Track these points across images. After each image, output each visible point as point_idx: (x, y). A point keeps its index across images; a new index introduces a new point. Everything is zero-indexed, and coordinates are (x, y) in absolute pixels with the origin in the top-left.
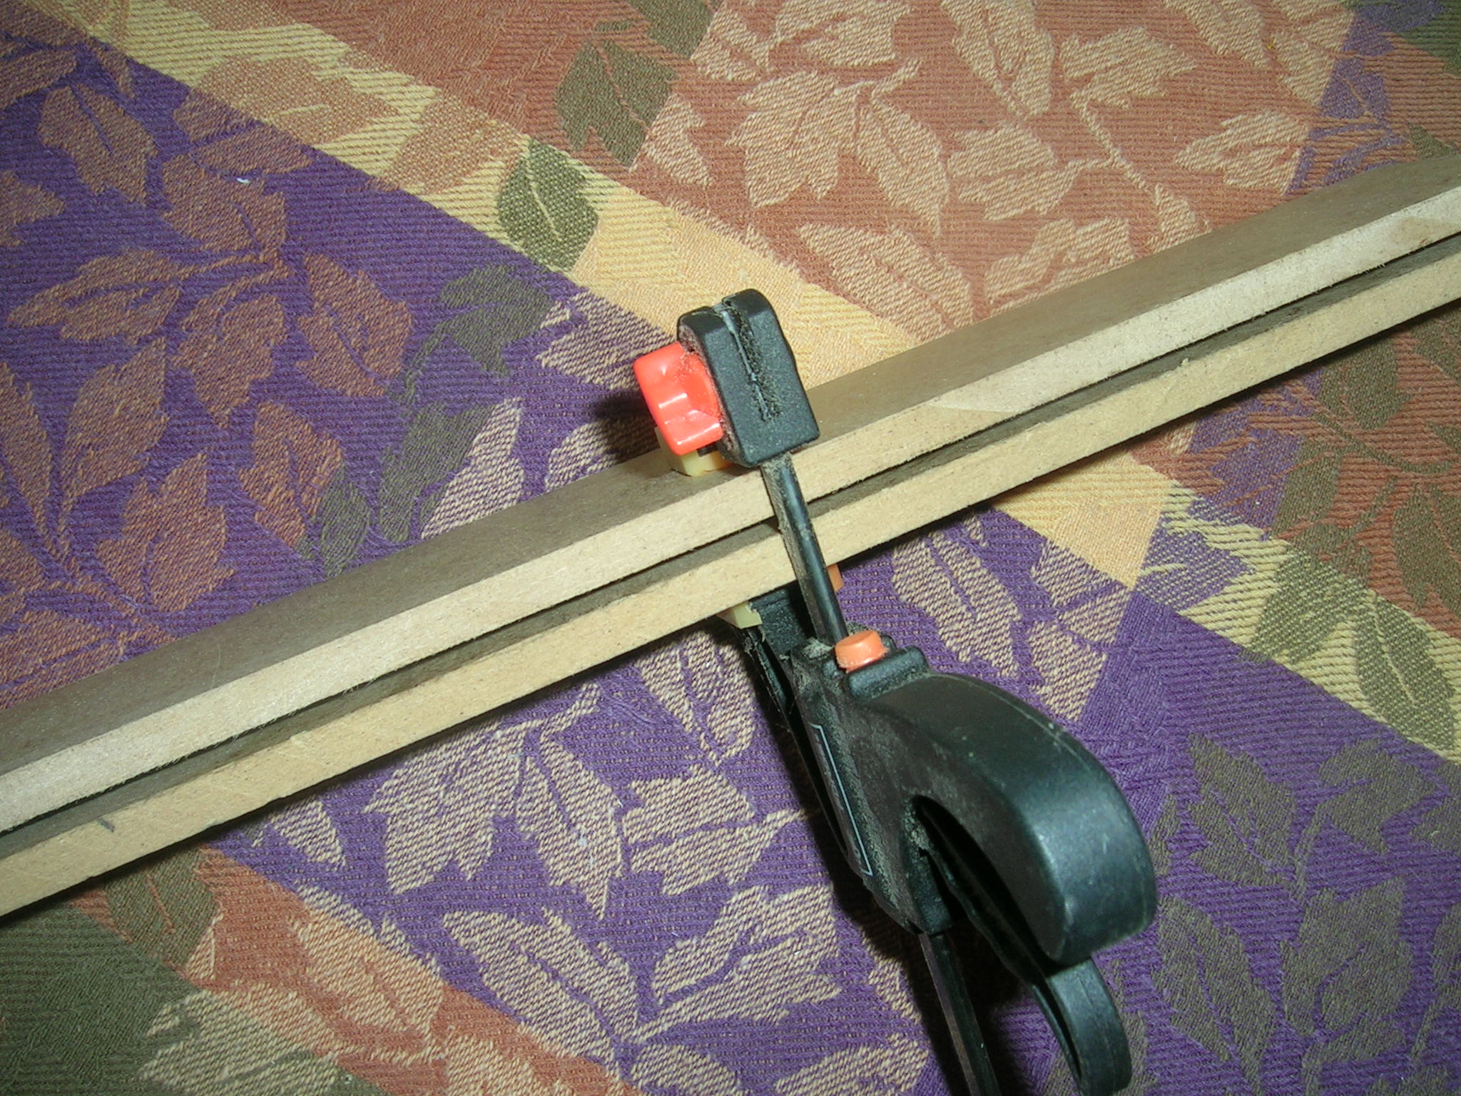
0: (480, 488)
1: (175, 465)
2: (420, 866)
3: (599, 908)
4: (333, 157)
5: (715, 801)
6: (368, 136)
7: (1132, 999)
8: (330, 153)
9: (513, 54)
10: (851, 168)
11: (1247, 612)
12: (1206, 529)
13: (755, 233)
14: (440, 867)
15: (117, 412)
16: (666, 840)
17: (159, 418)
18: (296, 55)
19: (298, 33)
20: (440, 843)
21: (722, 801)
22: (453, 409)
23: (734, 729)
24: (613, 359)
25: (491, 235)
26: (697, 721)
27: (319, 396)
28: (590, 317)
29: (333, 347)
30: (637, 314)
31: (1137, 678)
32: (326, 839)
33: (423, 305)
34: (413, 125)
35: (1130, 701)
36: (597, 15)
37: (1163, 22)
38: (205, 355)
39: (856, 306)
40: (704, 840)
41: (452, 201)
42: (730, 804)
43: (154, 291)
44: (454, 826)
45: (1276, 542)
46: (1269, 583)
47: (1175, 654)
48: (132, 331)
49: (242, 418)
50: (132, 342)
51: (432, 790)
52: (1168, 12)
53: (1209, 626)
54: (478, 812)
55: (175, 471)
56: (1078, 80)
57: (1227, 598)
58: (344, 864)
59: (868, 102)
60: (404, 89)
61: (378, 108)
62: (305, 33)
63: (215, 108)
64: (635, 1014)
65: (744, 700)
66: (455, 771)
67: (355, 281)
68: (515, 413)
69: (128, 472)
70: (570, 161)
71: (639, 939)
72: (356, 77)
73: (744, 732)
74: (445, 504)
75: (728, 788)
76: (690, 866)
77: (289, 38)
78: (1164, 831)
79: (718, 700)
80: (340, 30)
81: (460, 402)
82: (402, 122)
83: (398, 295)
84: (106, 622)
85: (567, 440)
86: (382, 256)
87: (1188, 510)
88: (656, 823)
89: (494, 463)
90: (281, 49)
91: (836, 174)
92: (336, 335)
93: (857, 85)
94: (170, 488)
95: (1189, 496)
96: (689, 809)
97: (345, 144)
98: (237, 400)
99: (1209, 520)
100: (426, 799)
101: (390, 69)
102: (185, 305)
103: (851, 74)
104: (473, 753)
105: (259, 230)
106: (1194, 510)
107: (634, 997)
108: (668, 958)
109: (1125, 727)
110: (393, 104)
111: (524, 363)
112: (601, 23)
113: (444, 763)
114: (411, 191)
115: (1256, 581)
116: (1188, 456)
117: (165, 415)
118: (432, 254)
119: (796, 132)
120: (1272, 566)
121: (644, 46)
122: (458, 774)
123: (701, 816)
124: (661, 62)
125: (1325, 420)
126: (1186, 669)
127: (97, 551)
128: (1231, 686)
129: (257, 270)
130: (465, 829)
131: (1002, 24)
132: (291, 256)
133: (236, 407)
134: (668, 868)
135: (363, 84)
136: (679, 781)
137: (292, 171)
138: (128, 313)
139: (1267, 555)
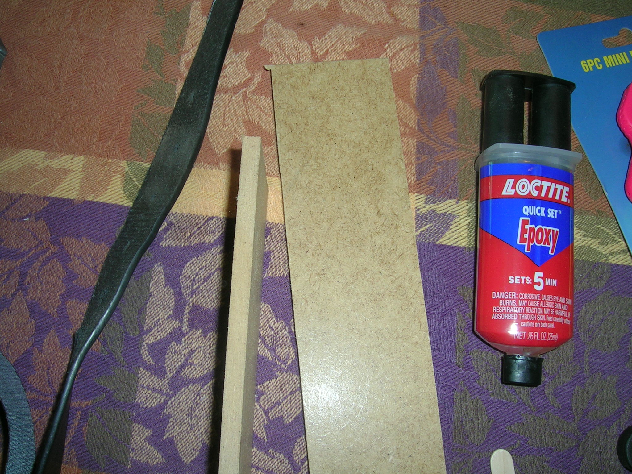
0: (159, 302)
1: (44, 338)
2: (192, 450)
3: (264, 437)
4: (56, 197)
5: (291, 382)
6: (66, 184)
7: (473, 393)
8: (54, 196)
9: (107, 131)
10: (250, 125)
11: (462, 233)
12: (435, 207)
13: (223, 164)
14: (200, 448)
15: (15, 326)
16: (278, 403)
17: (31, 322)
18: (27, 163)
19: (24, 154)
20: (196, 439)
21: (293, 381)
22: (138, 277)
23: (287, 353)
24: (189, 234)
25: (126, 205)
26: (272, 355)
27: (86, 291)
28: (174, 221)
29: (84, 271)
30: (191, 213)
31: (429, 274)
32: (154, 455)
33: (111, 241)
34: (81, 173)
35: (430, 283)
36: (133, 103)
37: (348, 19)
38: (39, 291)
39: (272, 177)
40: (292, 398)
41: (106, 197)
42: (297, 382)
43: (10, 274)
44: (199, 430)
45: (462, 202)
46: (466, 218)
47: (441, 259)
48: (8, 293)
49: (62, 310)
50: (9, 296)
51: (186, 421)
52: (348, 15)
53: (449, 244)
54: (206, 422)
55: (45, 340)
56: (324, 55)
57: (452, 230)
58: (164, 461)
59: (247, 97)
60: (72, 161)
61: (66, 172)
62: (27, 153)
63: (5, 195)
64: (292, 471)
65: (287, 341)
66: (191, 410)
67: (82, 242)
68: (160, 269)
69: (28, 347)
70: (144, 165)
71: (283, 444)
72: (53, 163)
73: (291, 353)
74: (148, 314)
75: (293, 376)
76: (291, 410)
77: (22, 157)
78: (461, 327)
79: (277, 344)
80: (40, 147)
81: (139, 273)
82: (76, 174)
83: (100, 241)
84: (42, 406)
85: (184, 271)
86: (89, 229)
87: (425, 203)
88: (273, 399)
89: (160, 291)
90: (20, 163)
91: (245, 130)
92: (84, 266)
93: (240, 92)
94: (46, 347)
95: (423, 197)
96: (282, 389)
97: (58, 191)
98: (57, 305)
99: (434, 203)
100: (185, 425)
101: (64, 155)
102: (23, 275)
103: (237, 89)
104: (195, 401)
105: (40, 236)
106: (427, 202)
107: (289, 466)
108: (296, 447)
109: (432, 294)
110: (70, 168)
111: (156, 248)
112: (135, 106)
113: (186, 409)
114: (90, 200)
115: (461, 220)
116: (417, 182)
117: (33, 320)
118: (107, 220)
119: (224, 120)
120: (465, 212)
121: (155, 109)
122: (193, 411)
123: (287, 390)
124: (163, 113)
125: (464, 149)
126: (447, 264)
127: (29, 381)
128: (466, 263)
129: (45, 252)
130: (204, 430)
131: (287, 45)
132: (55, 242)
133: (58, 307)
134: (283, 413)
135: (56, 165)
136: (275, 380)
137: (43, 209)
138: (4, 286)
139: (461, 208)
